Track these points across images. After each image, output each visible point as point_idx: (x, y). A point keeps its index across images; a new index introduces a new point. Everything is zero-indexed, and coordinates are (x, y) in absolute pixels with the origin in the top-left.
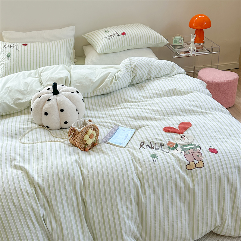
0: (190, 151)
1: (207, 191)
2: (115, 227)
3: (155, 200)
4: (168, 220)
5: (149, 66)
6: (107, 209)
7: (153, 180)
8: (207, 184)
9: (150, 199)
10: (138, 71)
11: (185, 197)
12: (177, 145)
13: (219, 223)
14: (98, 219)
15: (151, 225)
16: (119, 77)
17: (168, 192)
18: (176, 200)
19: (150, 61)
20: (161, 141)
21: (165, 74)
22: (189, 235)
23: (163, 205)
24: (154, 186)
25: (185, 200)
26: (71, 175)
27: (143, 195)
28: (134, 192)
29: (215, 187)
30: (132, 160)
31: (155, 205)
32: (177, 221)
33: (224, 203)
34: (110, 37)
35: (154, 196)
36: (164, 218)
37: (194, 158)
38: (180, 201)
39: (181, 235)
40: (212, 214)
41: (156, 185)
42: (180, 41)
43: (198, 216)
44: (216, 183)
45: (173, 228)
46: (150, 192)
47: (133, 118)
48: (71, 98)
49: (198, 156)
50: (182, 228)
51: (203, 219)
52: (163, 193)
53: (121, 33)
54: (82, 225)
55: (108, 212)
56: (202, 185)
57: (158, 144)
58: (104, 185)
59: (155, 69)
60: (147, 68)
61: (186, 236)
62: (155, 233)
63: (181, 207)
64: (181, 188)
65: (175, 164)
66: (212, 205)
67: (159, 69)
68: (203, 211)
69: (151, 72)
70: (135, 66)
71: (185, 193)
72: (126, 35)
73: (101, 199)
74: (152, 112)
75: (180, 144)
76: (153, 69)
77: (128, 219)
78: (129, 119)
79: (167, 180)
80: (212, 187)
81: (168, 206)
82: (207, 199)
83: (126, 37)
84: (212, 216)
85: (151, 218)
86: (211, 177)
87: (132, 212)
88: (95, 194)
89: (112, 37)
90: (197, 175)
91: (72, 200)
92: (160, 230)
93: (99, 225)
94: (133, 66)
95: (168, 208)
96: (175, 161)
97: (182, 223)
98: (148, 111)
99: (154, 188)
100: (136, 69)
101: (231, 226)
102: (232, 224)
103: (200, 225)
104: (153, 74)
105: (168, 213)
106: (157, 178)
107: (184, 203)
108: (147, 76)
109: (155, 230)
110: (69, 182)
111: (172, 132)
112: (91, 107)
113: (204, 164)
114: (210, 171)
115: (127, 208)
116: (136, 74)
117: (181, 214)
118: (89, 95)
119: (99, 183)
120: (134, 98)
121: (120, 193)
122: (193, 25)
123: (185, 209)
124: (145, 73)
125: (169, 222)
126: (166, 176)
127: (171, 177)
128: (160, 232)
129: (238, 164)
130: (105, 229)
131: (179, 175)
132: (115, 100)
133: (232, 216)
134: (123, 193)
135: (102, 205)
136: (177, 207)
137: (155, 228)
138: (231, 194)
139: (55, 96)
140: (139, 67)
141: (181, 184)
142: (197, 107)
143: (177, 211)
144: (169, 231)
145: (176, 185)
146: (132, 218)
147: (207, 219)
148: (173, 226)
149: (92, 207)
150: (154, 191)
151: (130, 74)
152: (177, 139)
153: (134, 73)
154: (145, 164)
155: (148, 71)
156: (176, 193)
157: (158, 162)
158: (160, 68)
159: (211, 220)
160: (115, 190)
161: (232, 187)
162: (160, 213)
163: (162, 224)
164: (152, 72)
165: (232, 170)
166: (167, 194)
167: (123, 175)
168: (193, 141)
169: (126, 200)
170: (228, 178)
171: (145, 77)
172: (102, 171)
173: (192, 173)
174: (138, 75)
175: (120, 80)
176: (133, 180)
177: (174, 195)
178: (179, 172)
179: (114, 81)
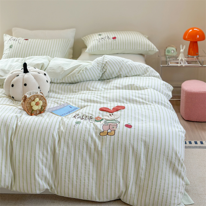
0: (109, 124)
1: (113, 156)
2: (30, 167)
3: (67, 154)
4: (77, 174)
5: (121, 64)
6: (27, 152)
7: (69, 138)
8: (113, 150)
9: (63, 152)
10: (109, 67)
11: (94, 158)
12: (102, 119)
13: (123, 189)
14: (19, 158)
15: (61, 174)
16: (86, 69)
17: (79, 150)
18: (86, 158)
19: (123, 61)
20: (92, 115)
21: (136, 74)
22: (96, 195)
23: (74, 160)
24: (68, 142)
25: (94, 160)
26: (8, 123)
27: (58, 147)
28: (52, 144)
29: (121, 154)
30: (60, 123)
31: (67, 158)
32: (85, 177)
33: (127, 170)
34: (100, 39)
35: (68, 150)
36: (73, 171)
37: (109, 129)
38: (90, 161)
39: (88, 191)
40: (116, 178)
41: (70, 142)
42: (173, 52)
43: (104, 177)
44: (121, 150)
45: (81, 183)
46: (64, 147)
47: (83, 100)
48: (35, 77)
49: (113, 127)
50: (88, 185)
51: (107, 181)
52: (75, 150)
53: (112, 37)
54: (6, 161)
55: (27, 154)
56: (110, 150)
57: (89, 117)
58: (29, 134)
59: (126, 68)
60: (117, 66)
61: (92, 194)
62: (65, 183)
63: (89, 166)
64: (91, 148)
65: (92, 130)
66: (116, 169)
67: (130, 69)
68: (108, 173)
69: (121, 70)
70: (106, 62)
71: (94, 154)
72: (117, 39)
73: (24, 143)
74: (101, 98)
75: (105, 119)
76: (124, 68)
77: (42, 164)
78: (80, 101)
79: (80, 140)
80: (117, 153)
81: (78, 162)
82: (113, 163)
83: (116, 41)
84: (116, 180)
85: (62, 168)
86: (118, 144)
87: (47, 159)
88: (21, 139)
89: (103, 40)
90: (106, 140)
91: (3, 141)
92: (69, 181)
93: (19, 164)
94: (104, 63)
95: (78, 164)
96: (93, 128)
97: (89, 180)
98: (99, 97)
99: (68, 144)
100: (107, 65)
101: (135, 195)
102: (135, 193)
103: (105, 186)
104: (123, 72)
105: (78, 168)
106: (73, 137)
107: (93, 163)
108: (117, 74)
109: (65, 181)
110: (5, 128)
111: (105, 111)
112: (57, 91)
113: (115, 133)
114: (118, 139)
115: (43, 155)
116: (106, 70)
117: (89, 172)
118: (58, 82)
119: (26, 132)
120: (96, 88)
121: (40, 142)
122: (186, 37)
123: (93, 168)
124: (115, 71)
125: (77, 176)
126: (81, 137)
127: (84, 138)
128: (69, 184)
129: (146, 139)
130: (23, 168)
131: (92, 138)
132: (79, 88)
133: (136, 186)
134: (42, 143)
135: (24, 149)
136: (86, 165)
137: (65, 179)
138: (135, 164)
139: (24, 74)
140: (110, 64)
141: (91, 145)
142: (142, 99)
143: (85, 168)
144: (76, 185)
145: (87, 145)
146: (46, 164)
147: (111, 181)
148: (81, 180)
149: (16, 148)
150: (68, 146)
151: (100, 69)
152: (106, 116)
153: (104, 68)
154: (67, 126)
155: (119, 69)
156: (87, 153)
157: (78, 126)
158: (132, 69)
159: (115, 184)
160: (36, 139)
161: (136, 157)
162: (70, 166)
163: (71, 176)
164: (123, 70)
165: (138, 143)
166: (79, 152)
167: (46, 129)
168: (117, 119)
169: (43, 148)
170: (133, 148)
171: (115, 73)
172: (32, 125)
173: (103, 139)
174: (107, 71)
175: (87, 71)
176: (53, 134)
177: (85, 154)
178: (92, 135)
179: (81, 72)
